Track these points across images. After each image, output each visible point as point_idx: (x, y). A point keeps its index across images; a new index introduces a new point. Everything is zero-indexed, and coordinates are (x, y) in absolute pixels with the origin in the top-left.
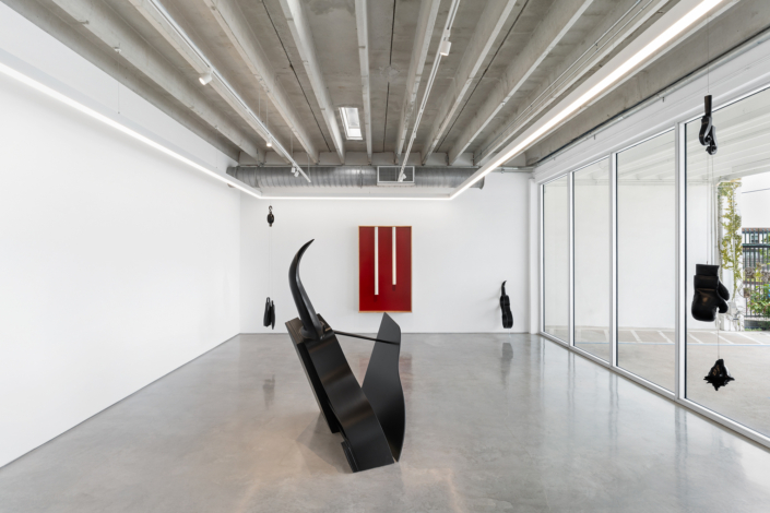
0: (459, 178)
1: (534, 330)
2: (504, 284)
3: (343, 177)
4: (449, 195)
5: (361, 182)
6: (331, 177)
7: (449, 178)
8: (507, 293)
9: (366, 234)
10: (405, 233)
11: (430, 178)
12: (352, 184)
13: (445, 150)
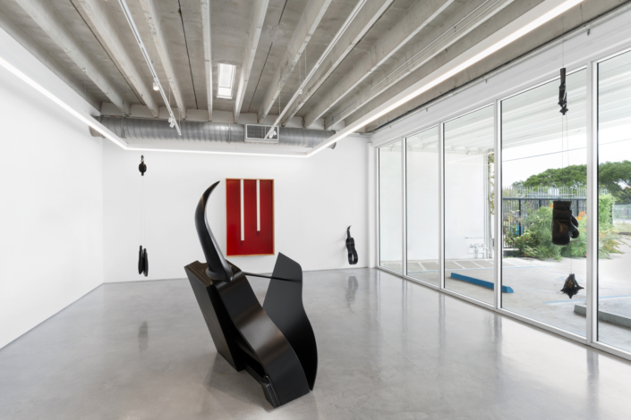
0: (316, 139)
1: (372, 265)
2: (349, 228)
3: (212, 133)
4: (306, 153)
5: (229, 138)
6: (201, 132)
7: (308, 139)
8: (352, 236)
9: (232, 185)
10: (268, 186)
11: (292, 137)
12: (221, 140)
13: (303, 116)
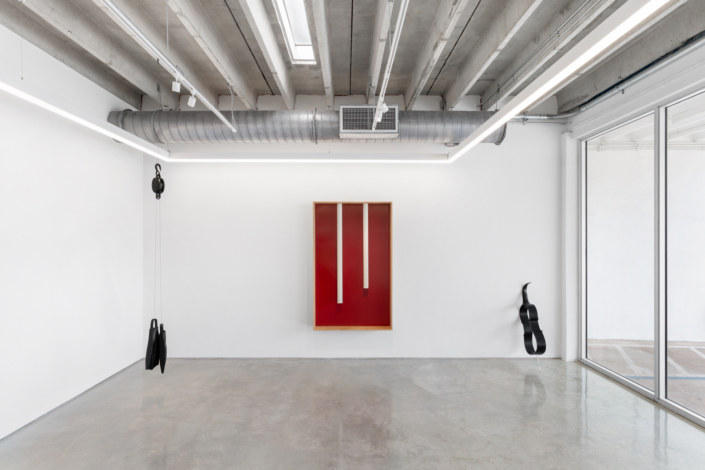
0: (466, 127)
1: (570, 355)
2: (525, 287)
3: (286, 126)
4: (447, 156)
5: (315, 134)
6: (269, 126)
7: (451, 127)
8: (531, 301)
9: (324, 213)
10: (382, 214)
11: (422, 127)
12: (301, 136)
13: (441, 92)
